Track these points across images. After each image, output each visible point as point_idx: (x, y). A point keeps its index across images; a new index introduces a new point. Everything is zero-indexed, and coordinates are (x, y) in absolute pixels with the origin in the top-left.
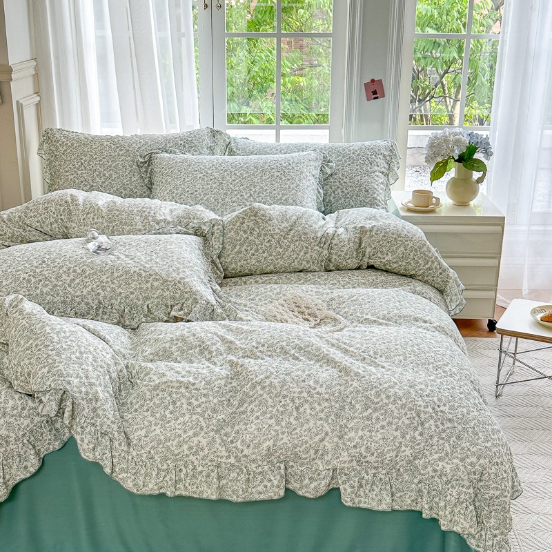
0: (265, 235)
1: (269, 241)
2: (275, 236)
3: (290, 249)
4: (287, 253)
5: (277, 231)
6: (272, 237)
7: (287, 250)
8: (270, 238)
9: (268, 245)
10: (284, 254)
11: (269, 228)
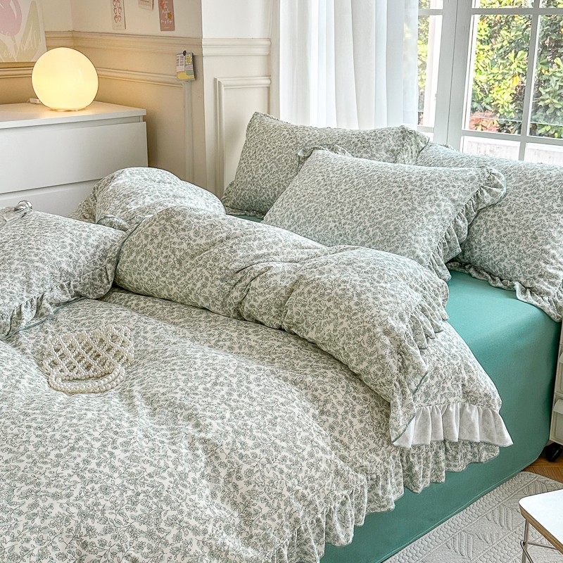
0: (166, 247)
1: (166, 257)
2: (177, 253)
3: (189, 275)
4: (183, 278)
5: (184, 246)
6: (173, 252)
7: (185, 275)
8: (170, 253)
9: (164, 261)
10: (179, 279)
11: (176, 240)
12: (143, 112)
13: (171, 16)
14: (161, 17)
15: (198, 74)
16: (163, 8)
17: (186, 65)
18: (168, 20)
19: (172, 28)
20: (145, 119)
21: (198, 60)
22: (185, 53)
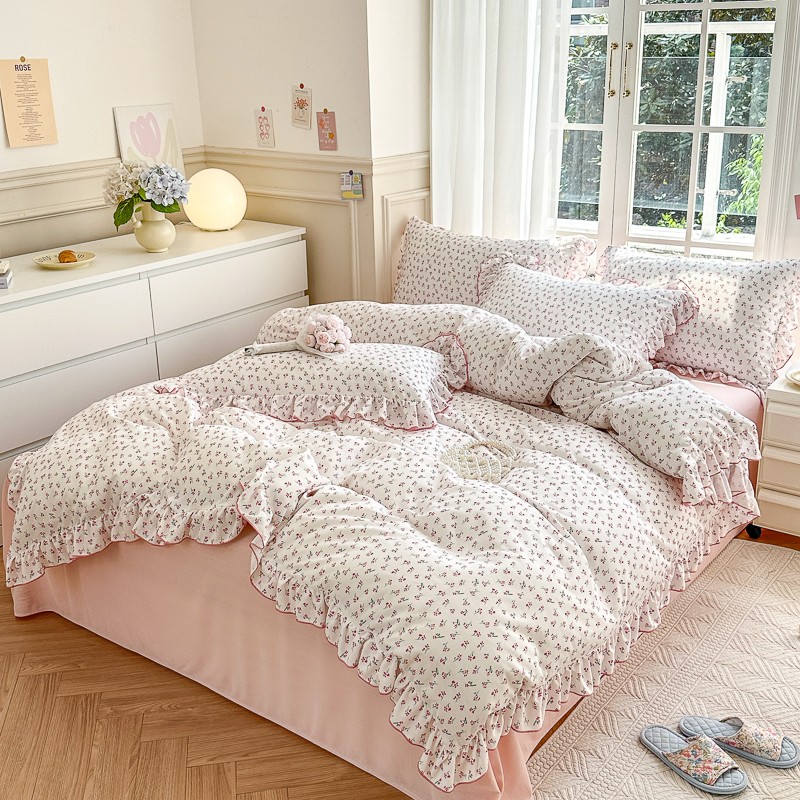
12: (302, 231)
13: (333, 136)
14: (321, 136)
15: (367, 192)
16: (323, 128)
17: (353, 185)
18: (328, 139)
19: (334, 147)
20: (303, 237)
21: (366, 180)
22: (351, 173)
